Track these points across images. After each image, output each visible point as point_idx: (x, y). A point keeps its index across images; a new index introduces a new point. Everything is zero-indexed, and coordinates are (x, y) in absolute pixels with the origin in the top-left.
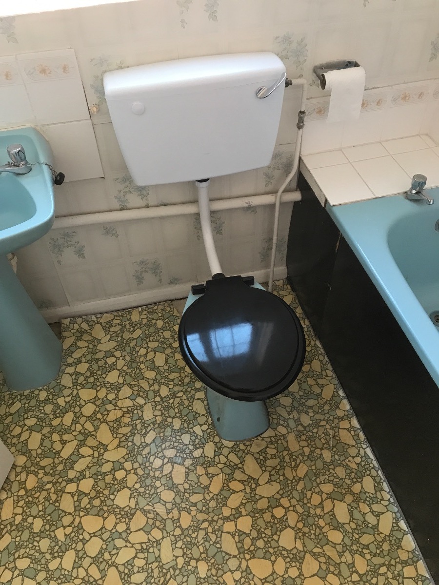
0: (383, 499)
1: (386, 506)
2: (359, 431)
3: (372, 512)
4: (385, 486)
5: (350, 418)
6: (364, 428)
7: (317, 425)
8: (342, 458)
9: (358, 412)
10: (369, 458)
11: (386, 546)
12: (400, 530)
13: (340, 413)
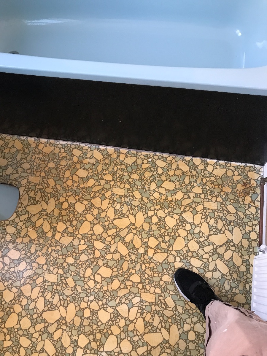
0: (87, 150)
1: (91, 150)
2: (49, 141)
3: (90, 159)
4: (82, 145)
5: (40, 142)
6: (49, 138)
7: (33, 161)
8: (57, 158)
9: (39, 136)
10: (65, 144)
11: (107, 161)
12: (104, 150)
13: (34, 145)
